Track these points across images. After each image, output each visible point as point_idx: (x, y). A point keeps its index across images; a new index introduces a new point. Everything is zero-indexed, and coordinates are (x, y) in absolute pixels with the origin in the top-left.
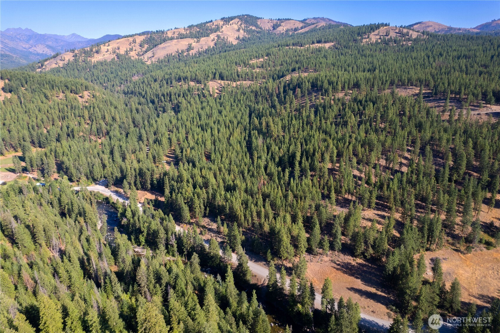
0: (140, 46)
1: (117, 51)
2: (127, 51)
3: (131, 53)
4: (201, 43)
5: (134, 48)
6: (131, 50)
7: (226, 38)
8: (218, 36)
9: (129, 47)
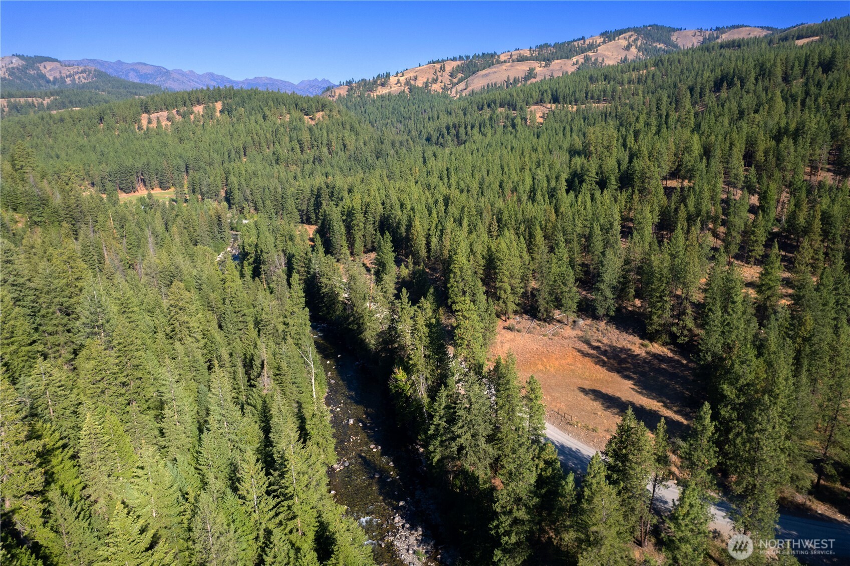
0: (450, 76)
1: (413, 82)
2: (426, 83)
3: (434, 86)
4: (551, 67)
5: (440, 79)
6: (435, 81)
7: (600, 60)
8: (587, 59)
9: (431, 76)
